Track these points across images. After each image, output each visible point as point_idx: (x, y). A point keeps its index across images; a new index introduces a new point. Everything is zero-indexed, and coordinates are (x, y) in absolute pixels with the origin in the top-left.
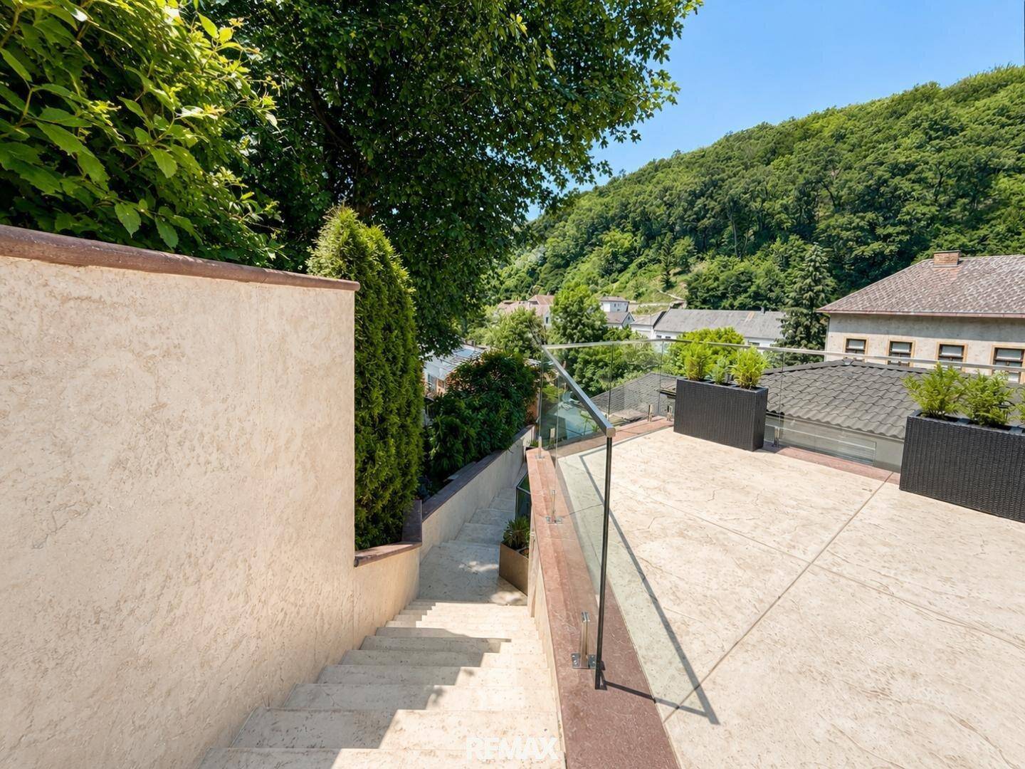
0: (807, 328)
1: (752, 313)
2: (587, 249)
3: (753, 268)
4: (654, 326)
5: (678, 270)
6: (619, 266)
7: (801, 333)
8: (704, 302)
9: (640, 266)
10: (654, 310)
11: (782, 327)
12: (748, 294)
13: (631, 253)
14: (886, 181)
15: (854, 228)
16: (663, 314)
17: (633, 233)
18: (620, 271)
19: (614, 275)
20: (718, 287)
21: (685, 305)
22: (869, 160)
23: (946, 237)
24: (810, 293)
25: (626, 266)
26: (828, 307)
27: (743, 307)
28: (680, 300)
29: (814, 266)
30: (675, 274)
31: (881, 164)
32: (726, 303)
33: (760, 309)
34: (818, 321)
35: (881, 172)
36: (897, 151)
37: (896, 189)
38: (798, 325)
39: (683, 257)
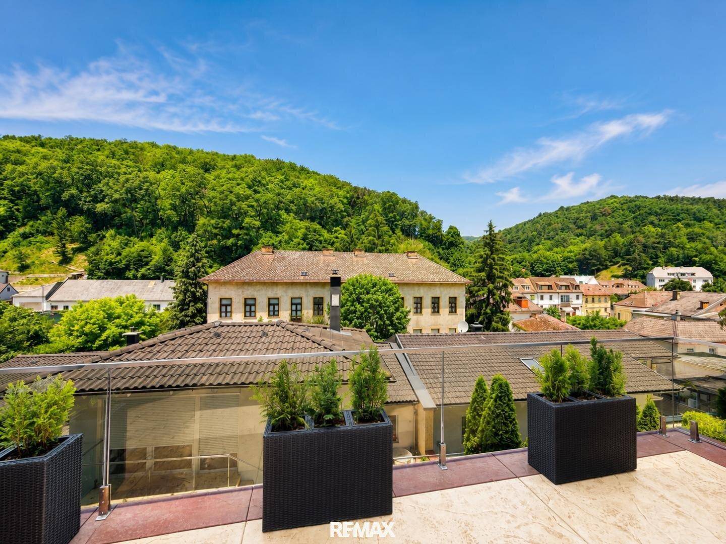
0: (193, 293)
1: (153, 282)
3: (152, 247)
4: (48, 297)
5: (76, 245)
7: (189, 297)
8: (107, 273)
11: (175, 293)
12: (148, 267)
15: (219, 227)
16: (59, 283)
20: (120, 260)
21: (86, 276)
22: (224, 188)
24: (193, 268)
26: (206, 278)
27: (144, 277)
28: (80, 270)
29: (195, 249)
32: (130, 274)
33: (159, 279)
34: (201, 288)
35: (232, 197)
38: (187, 290)
39: (81, 232)
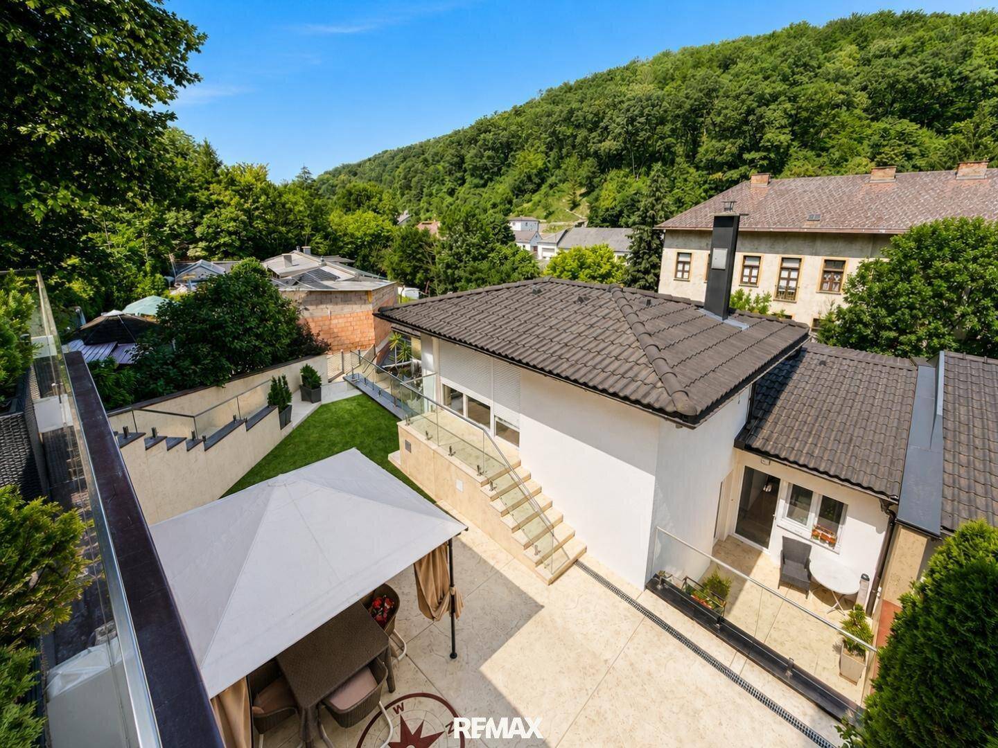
0: (649, 244)
2: (504, 169)
4: (558, 244)
5: (583, 190)
6: (531, 187)
7: (644, 248)
8: (604, 220)
9: (551, 187)
10: (560, 227)
13: (542, 174)
14: (753, 110)
16: (566, 231)
17: (546, 153)
18: (534, 191)
19: (527, 196)
20: (615, 207)
21: (586, 224)
23: (795, 163)
25: (539, 186)
26: (665, 224)
28: (583, 219)
30: (581, 195)
31: (751, 94)
34: (657, 236)
36: (767, 82)
37: (761, 117)
38: (641, 241)
39: (588, 178)
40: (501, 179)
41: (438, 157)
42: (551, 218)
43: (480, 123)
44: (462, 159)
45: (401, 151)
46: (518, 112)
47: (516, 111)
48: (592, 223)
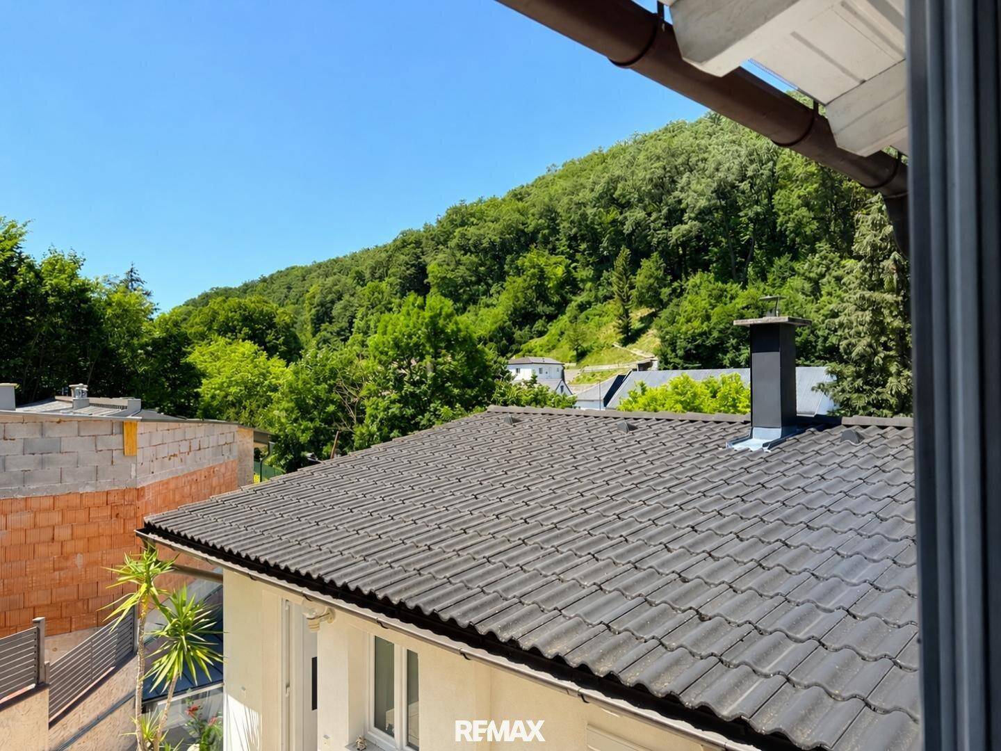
4: (606, 401)
8: (689, 357)
9: (582, 307)
10: (607, 373)
13: (565, 289)
16: (620, 379)
18: (551, 318)
20: (711, 330)
21: (656, 365)
25: (561, 307)
28: (648, 356)
30: (640, 319)
32: (725, 357)
39: (650, 288)
40: (493, 301)
41: (380, 270)
42: (588, 359)
43: (456, 211)
44: (422, 270)
45: (320, 266)
46: (518, 196)
47: (515, 195)
48: (666, 364)
